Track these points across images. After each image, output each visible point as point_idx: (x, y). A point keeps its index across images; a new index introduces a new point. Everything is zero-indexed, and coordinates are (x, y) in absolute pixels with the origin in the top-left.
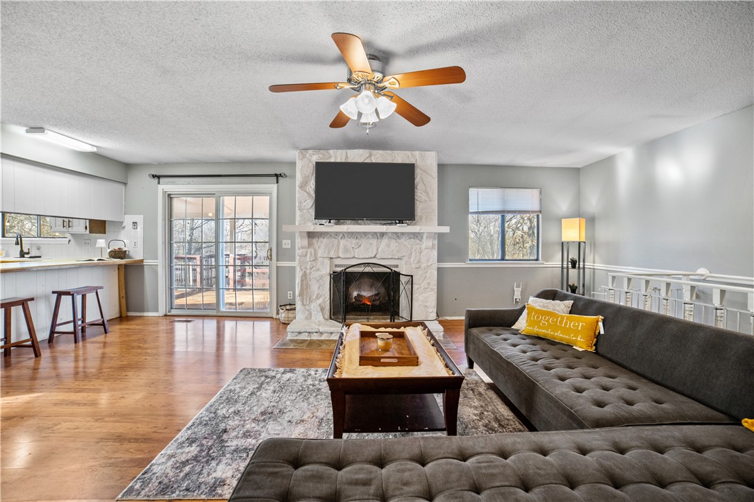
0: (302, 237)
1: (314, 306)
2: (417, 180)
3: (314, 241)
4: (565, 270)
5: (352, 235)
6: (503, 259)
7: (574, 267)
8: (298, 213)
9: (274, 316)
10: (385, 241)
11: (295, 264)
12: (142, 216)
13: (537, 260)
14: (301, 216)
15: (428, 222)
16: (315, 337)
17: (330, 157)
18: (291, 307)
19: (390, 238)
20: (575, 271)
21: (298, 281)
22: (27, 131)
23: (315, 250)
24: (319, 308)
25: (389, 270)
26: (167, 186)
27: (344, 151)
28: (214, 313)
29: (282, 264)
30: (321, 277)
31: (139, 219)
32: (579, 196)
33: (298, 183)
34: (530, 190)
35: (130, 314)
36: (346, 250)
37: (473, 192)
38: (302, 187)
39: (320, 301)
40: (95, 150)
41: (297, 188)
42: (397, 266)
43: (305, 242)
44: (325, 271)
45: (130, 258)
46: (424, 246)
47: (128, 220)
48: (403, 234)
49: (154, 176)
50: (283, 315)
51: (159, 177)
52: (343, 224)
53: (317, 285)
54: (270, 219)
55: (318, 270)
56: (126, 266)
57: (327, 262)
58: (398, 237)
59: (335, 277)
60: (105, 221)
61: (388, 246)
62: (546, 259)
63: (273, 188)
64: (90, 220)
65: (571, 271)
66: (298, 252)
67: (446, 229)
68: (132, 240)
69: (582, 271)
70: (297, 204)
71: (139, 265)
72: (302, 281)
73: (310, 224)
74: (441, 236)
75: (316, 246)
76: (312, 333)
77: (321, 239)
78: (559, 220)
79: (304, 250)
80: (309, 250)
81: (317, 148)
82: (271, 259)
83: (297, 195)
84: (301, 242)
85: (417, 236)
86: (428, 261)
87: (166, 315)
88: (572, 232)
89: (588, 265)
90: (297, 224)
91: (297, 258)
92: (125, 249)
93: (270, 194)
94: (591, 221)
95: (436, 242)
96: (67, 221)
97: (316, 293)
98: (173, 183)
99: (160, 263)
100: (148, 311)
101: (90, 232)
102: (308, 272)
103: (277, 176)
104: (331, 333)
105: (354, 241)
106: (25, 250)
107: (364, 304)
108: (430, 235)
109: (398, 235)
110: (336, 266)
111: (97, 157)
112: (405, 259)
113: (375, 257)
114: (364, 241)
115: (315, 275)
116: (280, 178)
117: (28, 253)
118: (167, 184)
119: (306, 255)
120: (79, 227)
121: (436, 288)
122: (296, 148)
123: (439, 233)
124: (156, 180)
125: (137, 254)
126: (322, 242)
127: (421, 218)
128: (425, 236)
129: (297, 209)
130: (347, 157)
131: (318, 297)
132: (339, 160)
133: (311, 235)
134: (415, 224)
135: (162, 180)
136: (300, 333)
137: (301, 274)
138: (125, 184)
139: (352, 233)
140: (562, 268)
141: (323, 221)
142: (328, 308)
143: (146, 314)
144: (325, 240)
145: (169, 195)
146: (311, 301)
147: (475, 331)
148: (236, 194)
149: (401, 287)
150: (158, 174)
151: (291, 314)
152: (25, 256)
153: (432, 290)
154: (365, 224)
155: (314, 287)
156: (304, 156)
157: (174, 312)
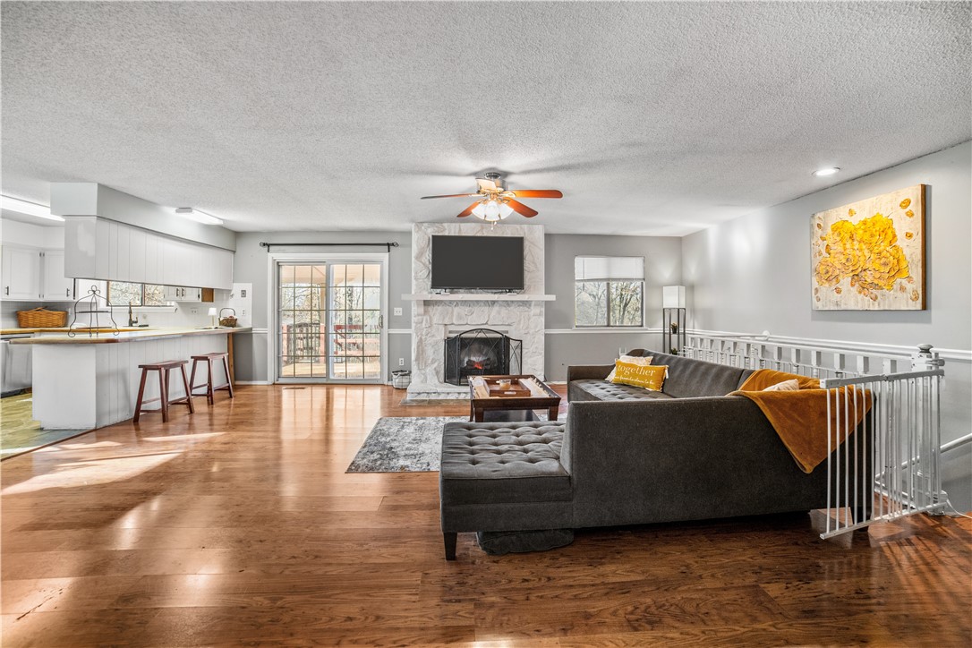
0: (418, 305)
1: (430, 370)
2: (526, 252)
3: (430, 308)
4: (667, 336)
5: (464, 302)
6: (608, 326)
7: (675, 332)
8: (414, 282)
9: (386, 383)
10: (496, 308)
11: (411, 331)
12: (251, 284)
13: (642, 326)
14: (417, 285)
15: (536, 290)
16: (433, 397)
17: (445, 230)
18: (406, 373)
19: (500, 305)
20: (676, 335)
21: (414, 346)
22: (177, 211)
23: (430, 317)
24: (434, 372)
25: (500, 336)
26: (277, 255)
27: (457, 225)
28: (324, 381)
29: (393, 331)
30: (436, 343)
31: (248, 287)
32: (681, 265)
33: (414, 255)
34: (634, 259)
35: (238, 383)
36: (460, 317)
37: (579, 261)
38: (418, 257)
39: (436, 364)
40: (221, 223)
41: (413, 259)
42: (507, 332)
43: (422, 310)
44: (440, 337)
45: (239, 326)
46: (532, 313)
47: (237, 288)
48: (512, 302)
49: (264, 245)
50: (396, 381)
51: (269, 245)
52: (457, 293)
53: (432, 351)
54: (381, 287)
55: (433, 336)
56: (234, 335)
57: (442, 328)
58: (508, 305)
59: (450, 343)
60: (213, 289)
61: (499, 313)
62: (650, 325)
63: (385, 256)
64: (203, 289)
65: (673, 336)
66: (414, 319)
67: (552, 298)
68: (241, 308)
69: (681, 336)
70: (413, 274)
71: (247, 334)
72: (418, 347)
73: (425, 293)
74: (547, 303)
75: (431, 313)
76: (431, 393)
77: (436, 307)
78: (660, 287)
79: (420, 317)
80: (425, 318)
81: (432, 222)
82: (382, 327)
83: (413, 265)
84: (416, 310)
85: (526, 303)
86: (536, 327)
87: (274, 384)
88: (673, 299)
89: (688, 330)
90: (413, 292)
91: (413, 325)
92: (235, 317)
93: (381, 262)
94: (691, 288)
95: (543, 309)
96: (180, 290)
97: (431, 358)
98: (284, 252)
99: (269, 331)
100: (256, 380)
101: (203, 301)
102: (423, 338)
103: (388, 245)
104: (448, 393)
105: (467, 309)
106: (134, 319)
107: (476, 368)
108: (538, 303)
109: (508, 303)
110: (450, 332)
111: (222, 229)
112: (515, 325)
113: (486, 323)
114: (476, 309)
115: (430, 340)
116: (391, 247)
117: (136, 322)
118: (278, 252)
119: (422, 322)
120: (193, 296)
121: (543, 352)
122: (412, 221)
123: (546, 302)
124: (266, 248)
125: (245, 322)
126: (437, 310)
127: (529, 287)
128: (533, 304)
129: (413, 278)
130: (460, 230)
131: (433, 362)
132: (452, 234)
133: (427, 303)
134: (524, 293)
135: (271, 248)
136: (419, 394)
137: (417, 341)
138: (234, 252)
139: (466, 301)
140: (664, 333)
141: (438, 291)
142: (442, 372)
143: (253, 383)
144: (440, 308)
145: (278, 263)
146: (426, 366)
147: (575, 382)
148: (347, 262)
149: (511, 352)
150: (269, 243)
151: (405, 380)
152: (134, 325)
153: (541, 354)
154: (477, 293)
155: (430, 352)
156: (420, 229)
157: (281, 381)
